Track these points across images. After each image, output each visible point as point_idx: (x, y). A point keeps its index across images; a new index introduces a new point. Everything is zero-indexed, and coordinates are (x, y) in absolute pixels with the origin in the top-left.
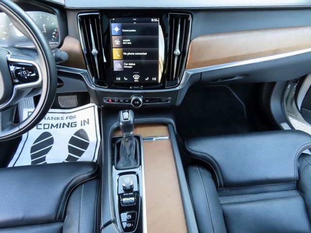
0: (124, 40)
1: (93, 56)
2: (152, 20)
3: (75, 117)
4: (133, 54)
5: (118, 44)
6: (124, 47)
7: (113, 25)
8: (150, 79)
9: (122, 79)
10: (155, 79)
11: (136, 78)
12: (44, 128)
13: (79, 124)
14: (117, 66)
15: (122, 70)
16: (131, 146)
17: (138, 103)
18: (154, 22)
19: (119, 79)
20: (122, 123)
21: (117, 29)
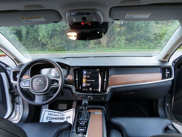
1: (76, 81)
2: (97, 70)
3: (64, 115)
4: (90, 81)
5: (85, 77)
6: (87, 78)
7: (84, 71)
9: (85, 89)
10: (97, 90)
11: (91, 89)
12: (50, 119)
13: (65, 118)
14: (84, 85)
16: (86, 113)
17: (90, 99)
19: (84, 89)
20: (84, 103)
21: (85, 73)
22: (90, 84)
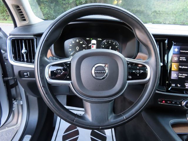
0: (181, 58)
4: (187, 67)
5: (176, 59)
6: (180, 62)
11: (187, 85)
14: (174, 76)
15: (177, 79)
19: (174, 85)
21: (176, 50)
22: (187, 75)
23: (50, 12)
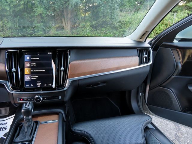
0: (32, 64)
1: (12, 72)
2: (48, 53)
3: (6, 123)
4: (37, 71)
5: (28, 65)
6: (31, 67)
7: (26, 56)
8: (47, 85)
10: (50, 85)
11: (39, 84)
14: (27, 78)
15: (30, 80)
17: (39, 100)
18: (49, 54)
19: (28, 86)
20: (24, 109)
21: (28, 58)
22: (38, 77)
23: (14, 26)
